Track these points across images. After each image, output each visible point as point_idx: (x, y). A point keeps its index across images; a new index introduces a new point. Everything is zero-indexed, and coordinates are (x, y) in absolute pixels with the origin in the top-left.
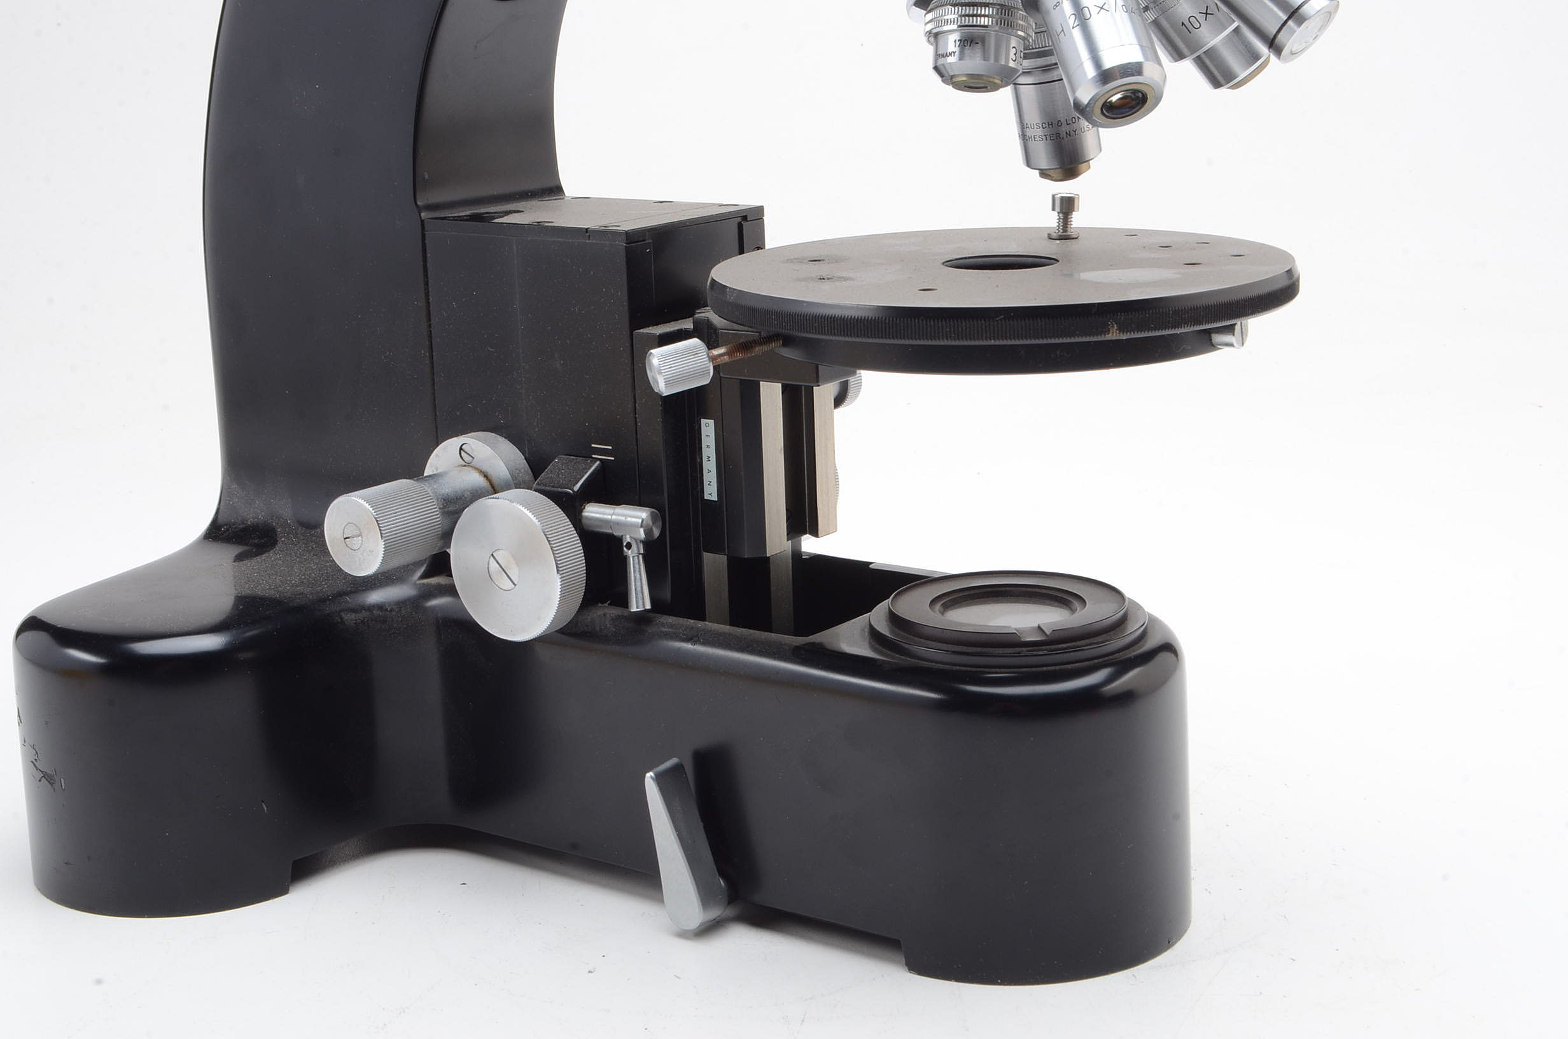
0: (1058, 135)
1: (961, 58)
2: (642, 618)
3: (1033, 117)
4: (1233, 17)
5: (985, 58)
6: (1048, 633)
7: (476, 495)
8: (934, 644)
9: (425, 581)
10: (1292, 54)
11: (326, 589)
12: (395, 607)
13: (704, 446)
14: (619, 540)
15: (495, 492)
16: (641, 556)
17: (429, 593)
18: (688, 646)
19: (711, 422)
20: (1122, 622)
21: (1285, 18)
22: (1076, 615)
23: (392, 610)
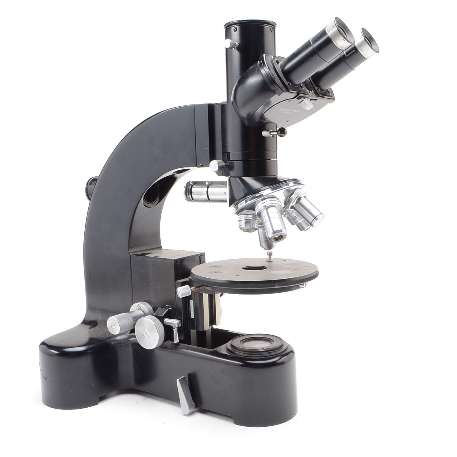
0: (267, 241)
1: (245, 226)
2: (177, 344)
3: (262, 237)
4: (303, 218)
5: (250, 226)
6: (265, 349)
7: (141, 316)
8: (240, 351)
9: (130, 334)
10: (315, 226)
11: (108, 336)
12: (123, 340)
13: (191, 306)
14: (172, 327)
15: (145, 316)
16: (177, 331)
17: (130, 337)
18: (187, 350)
19: (193, 301)
20: (281, 347)
21: (313, 219)
22: (272, 345)
23: (122, 341)
